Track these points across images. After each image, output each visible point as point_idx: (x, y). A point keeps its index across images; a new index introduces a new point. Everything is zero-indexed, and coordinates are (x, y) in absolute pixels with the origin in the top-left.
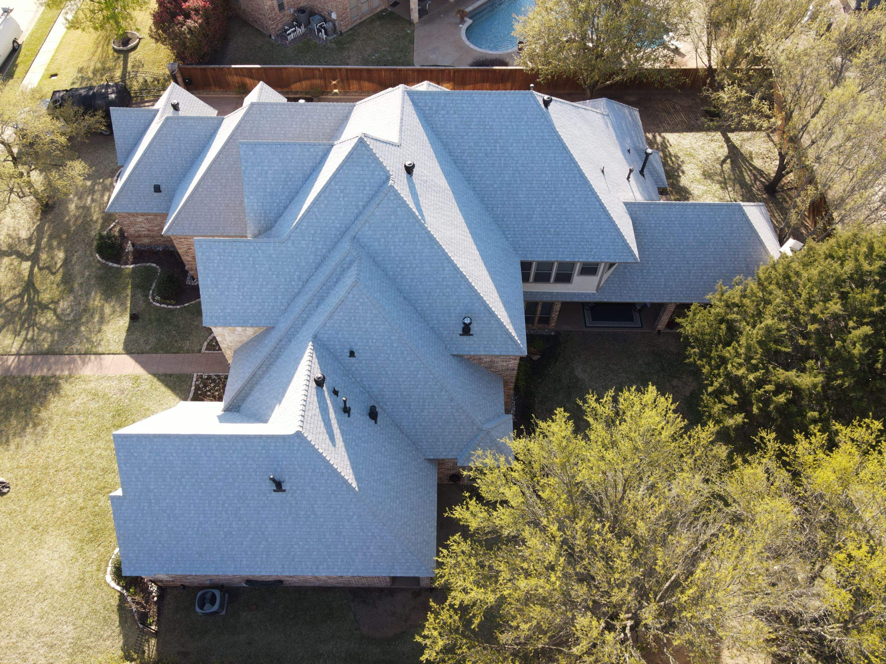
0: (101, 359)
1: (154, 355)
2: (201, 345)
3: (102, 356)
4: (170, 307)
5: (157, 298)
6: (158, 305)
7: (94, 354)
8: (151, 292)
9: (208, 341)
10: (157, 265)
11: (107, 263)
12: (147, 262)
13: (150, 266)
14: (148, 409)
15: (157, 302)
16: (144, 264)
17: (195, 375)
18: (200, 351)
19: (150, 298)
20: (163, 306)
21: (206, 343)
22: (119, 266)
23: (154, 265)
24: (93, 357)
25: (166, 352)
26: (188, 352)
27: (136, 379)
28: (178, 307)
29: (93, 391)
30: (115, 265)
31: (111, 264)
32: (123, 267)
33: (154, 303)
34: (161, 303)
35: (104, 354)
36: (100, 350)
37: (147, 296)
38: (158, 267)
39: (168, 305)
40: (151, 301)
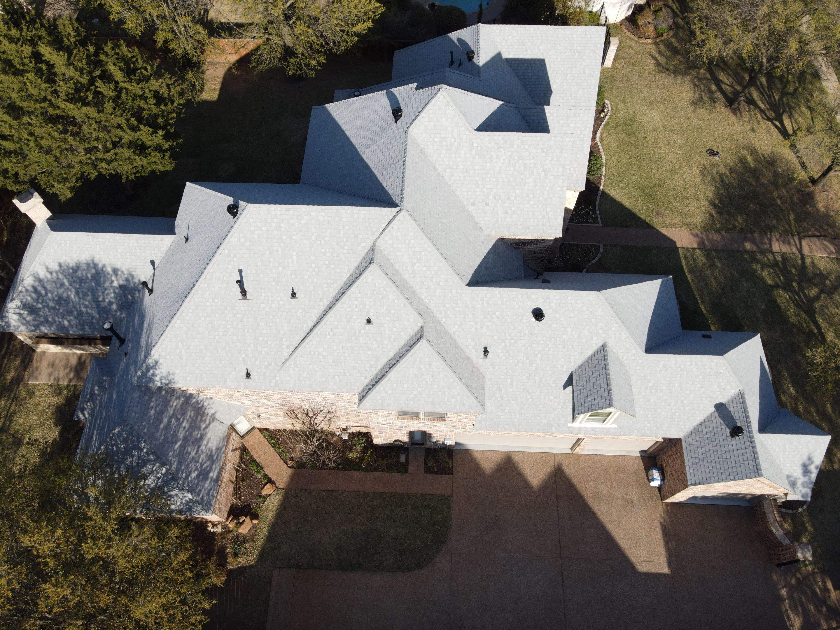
1: (646, 245)
2: (605, 250)
18: (605, 245)
25: (635, 247)
26: (615, 246)
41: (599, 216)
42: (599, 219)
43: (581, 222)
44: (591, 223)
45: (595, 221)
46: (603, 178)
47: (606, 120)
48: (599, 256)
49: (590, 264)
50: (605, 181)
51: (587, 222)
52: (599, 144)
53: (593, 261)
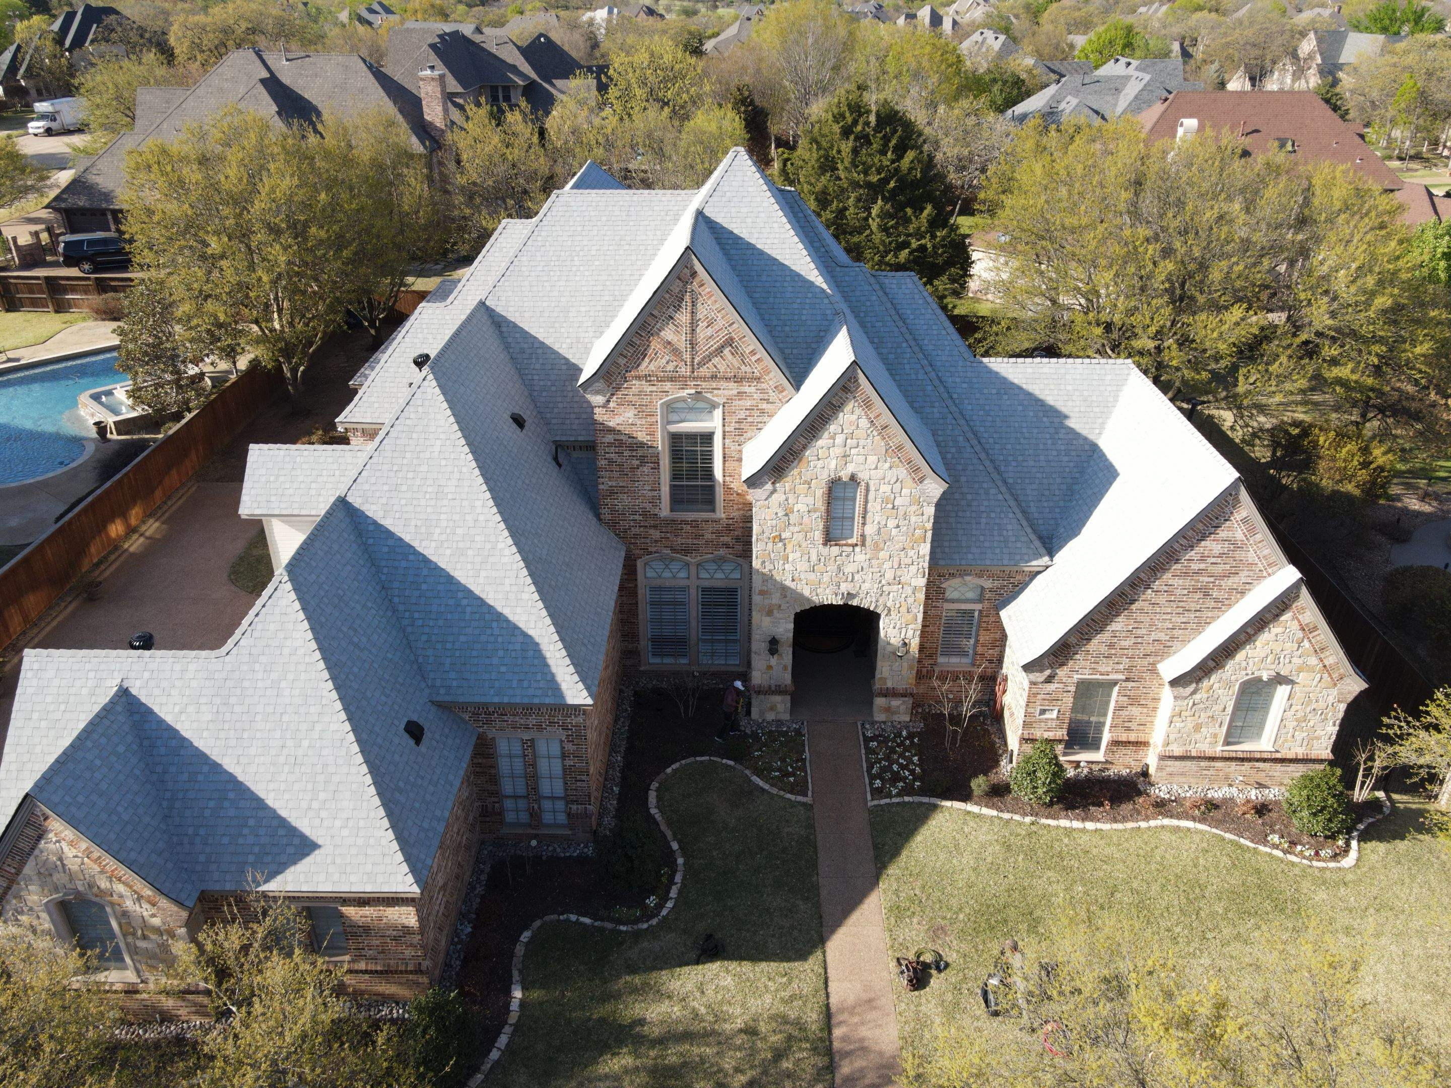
0: (842, 1010)
1: (824, 892)
2: (793, 804)
3: (833, 1008)
4: (678, 878)
5: (652, 901)
6: (670, 904)
7: (830, 1032)
8: (623, 928)
9: (782, 793)
10: (526, 928)
11: (486, 1067)
12: (512, 955)
13: (527, 944)
14: (975, 869)
15: (660, 906)
16: (517, 961)
17: (876, 802)
18: (808, 807)
19: (645, 926)
20: (673, 893)
21: (788, 796)
22: (507, 1029)
23: (526, 936)
24: (837, 1032)
25: (813, 865)
26: (811, 826)
27: (898, 912)
28: (680, 861)
29: (949, 997)
30: (503, 1040)
31: (495, 1055)
32: (513, 1018)
33: (664, 912)
34: (665, 898)
35: (828, 1006)
36: (812, 1017)
37: (637, 936)
38: (537, 923)
39: (671, 882)
40: (654, 922)
41: (895, 800)
42: (888, 801)
43: (871, 766)
44: (871, 784)
45: (878, 793)
46: (1028, 819)
47: (1268, 850)
48: (774, 791)
49: (747, 772)
50: (1020, 824)
51: (872, 778)
52: (1152, 823)
53: (755, 779)
